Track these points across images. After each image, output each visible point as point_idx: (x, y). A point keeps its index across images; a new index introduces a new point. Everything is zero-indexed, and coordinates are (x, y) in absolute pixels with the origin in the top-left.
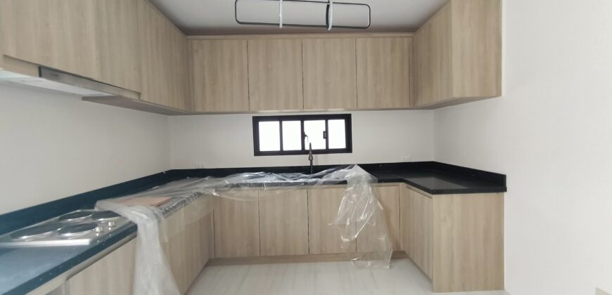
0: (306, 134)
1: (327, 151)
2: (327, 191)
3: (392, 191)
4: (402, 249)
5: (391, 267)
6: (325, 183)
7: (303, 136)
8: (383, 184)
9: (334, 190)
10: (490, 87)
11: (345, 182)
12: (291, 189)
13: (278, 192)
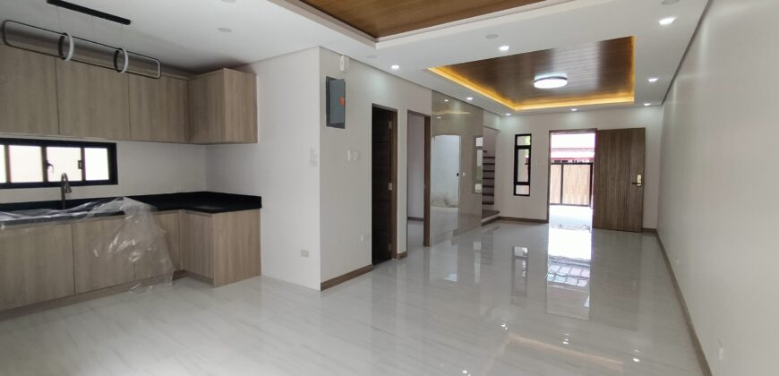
0: (50, 162)
1: (84, 183)
2: (99, 223)
3: (171, 218)
4: (182, 269)
5: (173, 284)
6: (96, 215)
7: (46, 165)
8: (162, 212)
9: (107, 222)
10: (250, 136)
11: (121, 213)
12: (47, 226)
13: (27, 230)
